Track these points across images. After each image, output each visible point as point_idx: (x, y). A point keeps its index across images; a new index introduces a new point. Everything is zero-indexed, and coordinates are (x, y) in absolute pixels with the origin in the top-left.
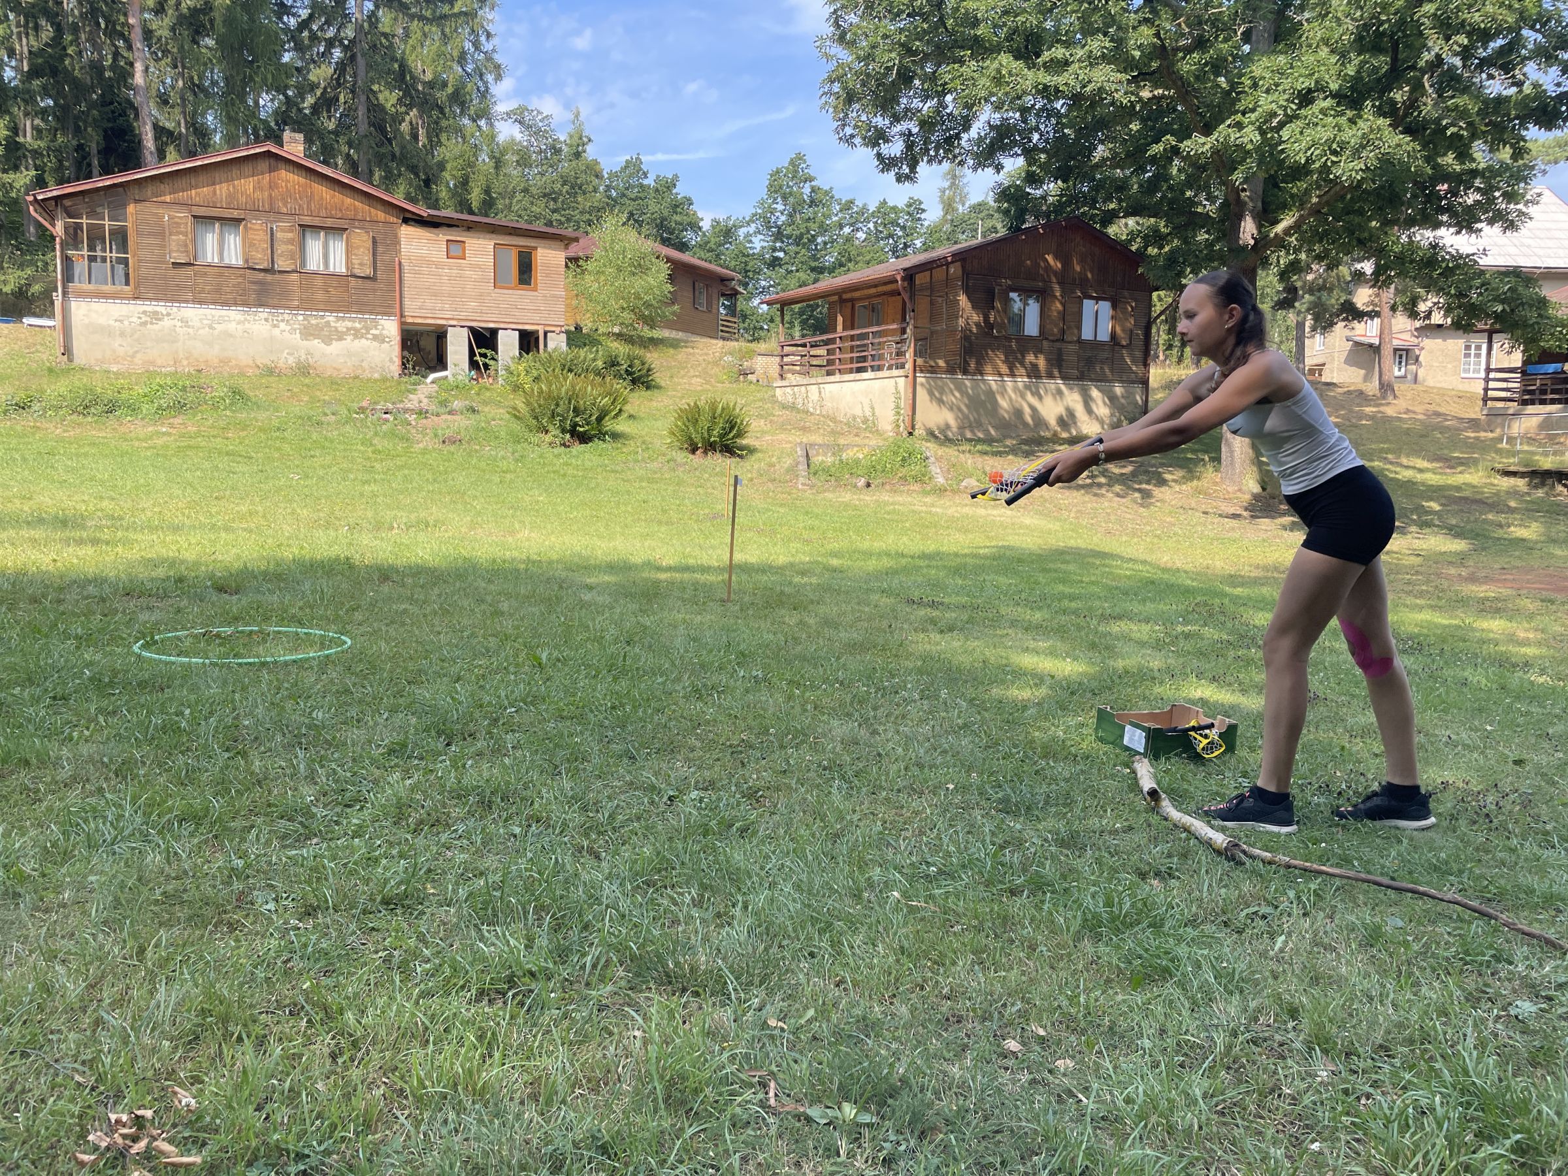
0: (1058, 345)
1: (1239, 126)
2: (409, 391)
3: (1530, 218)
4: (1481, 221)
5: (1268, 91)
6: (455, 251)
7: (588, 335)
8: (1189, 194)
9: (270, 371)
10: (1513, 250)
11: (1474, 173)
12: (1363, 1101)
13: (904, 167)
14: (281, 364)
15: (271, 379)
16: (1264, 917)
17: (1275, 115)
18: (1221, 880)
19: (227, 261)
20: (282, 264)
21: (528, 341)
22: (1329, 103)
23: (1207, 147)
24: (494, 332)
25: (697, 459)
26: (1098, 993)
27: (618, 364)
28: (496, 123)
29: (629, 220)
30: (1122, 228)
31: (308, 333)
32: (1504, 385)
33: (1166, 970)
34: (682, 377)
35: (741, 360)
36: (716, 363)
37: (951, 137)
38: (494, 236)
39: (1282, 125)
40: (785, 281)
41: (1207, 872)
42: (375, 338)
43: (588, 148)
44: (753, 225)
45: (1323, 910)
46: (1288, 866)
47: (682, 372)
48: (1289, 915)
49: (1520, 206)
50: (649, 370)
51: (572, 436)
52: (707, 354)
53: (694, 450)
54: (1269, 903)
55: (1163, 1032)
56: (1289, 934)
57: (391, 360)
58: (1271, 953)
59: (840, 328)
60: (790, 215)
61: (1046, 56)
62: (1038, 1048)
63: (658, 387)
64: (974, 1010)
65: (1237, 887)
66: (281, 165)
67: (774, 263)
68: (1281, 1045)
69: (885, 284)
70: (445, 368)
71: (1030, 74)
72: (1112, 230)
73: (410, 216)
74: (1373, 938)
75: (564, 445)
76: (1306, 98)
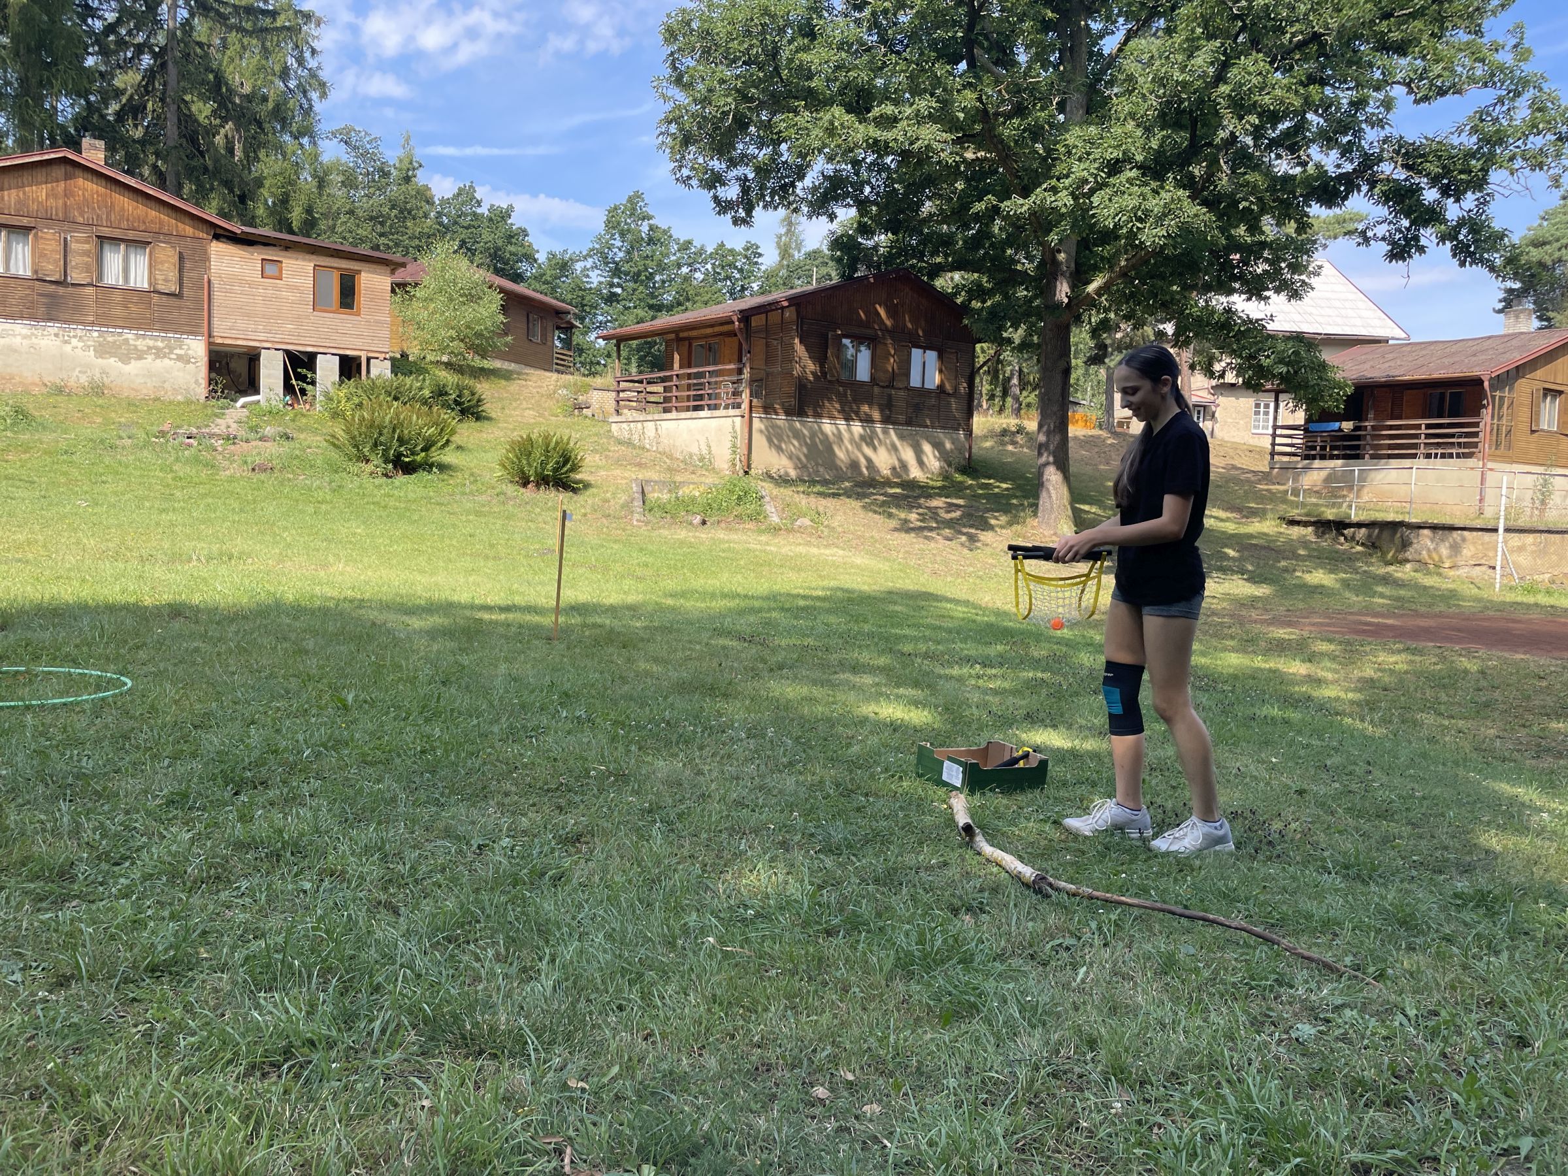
0: (887, 391)
1: (1054, 190)
2: (216, 416)
3: (1313, 289)
4: (1268, 289)
5: (1080, 160)
6: (271, 271)
7: (415, 362)
8: (1009, 252)
9: (60, 390)
10: (1297, 317)
11: (1263, 245)
12: (1155, 1130)
13: (741, 210)
14: (72, 383)
15: (59, 399)
16: (1068, 949)
17: (1086, 181)
18: (1029, 913)
19: (13, 271)
20: (75, 276)
21: (349, 367)
22: (1134, 173)
23: (1025, 208)
24: (312, 356)
25: (529, 493)
26: (909, 1032)
27: (446, 394)
28: (320, 142)
29: (461, 247)
30: (948, 282)
31: (103, 350)
32: (1289, 441)
33: (973, 1006)
34: (514, 409)
35: (576, 393)
36: (550, 396)
37: (786, 185)
38: (314, 257)
39: (1092, 191)
40: (622, 317)
41: (1015, 905)
42: (179, 358)
43: (419, 173)
44: (590, 260)
45: (1122, 940)
46: (1091, 898)
47: (514, 404)
48: (1091, 946)
49: (1303, 277)
50: (479, 400)
51: (395, 467)
52: (540, 387)
53: (525, 484)
54: (1072, 934)
55: (968, 1069)
56: (1091, 964)
57: (196, 382)
58: (1074, 984)
59: (676, 365)
60: (628, 252)
61: (876, 111)
62: (845, 1094)
63: (488, 419)
64: (784, 1057)
65: (1043, 920)
66: (78, 172)
67: (612, 299)
68: (1080, 1076)
69: (722, 324)
70: (256, 391)
71: (861, 128)
72: (939, 283)
73: (221, 232)
74: (1168, 965)
75: (386, 475)
76: (1114, 167)
